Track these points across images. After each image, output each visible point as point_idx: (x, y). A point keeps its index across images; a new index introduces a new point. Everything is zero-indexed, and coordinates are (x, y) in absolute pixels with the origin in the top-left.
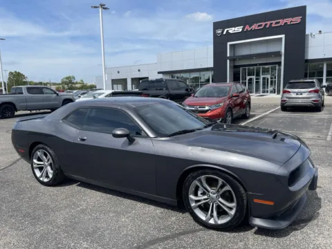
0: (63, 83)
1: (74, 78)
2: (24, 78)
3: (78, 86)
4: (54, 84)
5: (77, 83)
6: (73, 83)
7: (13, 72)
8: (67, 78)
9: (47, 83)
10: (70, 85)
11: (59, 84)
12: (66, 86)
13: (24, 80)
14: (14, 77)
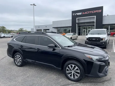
0: (19, 30)
1: (23, 29)
2: (6, 28)
4: (16, 31)
5: (24, 31)
6: (23, 31)
7: (2, 26)
8: (21, 29)
9: (14, 30)
10: (21, 31)
11: (18, 31)
13: (5, 29)
14: (2, 28)
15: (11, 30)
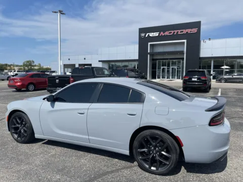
0: (24, 65)
1: (33, 62)
3: (36, 68)
4: (17, 66)
5: (35, 66)
6: (33, 66)
8: (28, 62)
9: (11, 65)
10: (29, 67)
11: (21, 66)
12: (26, 68)
15: (6, 65)
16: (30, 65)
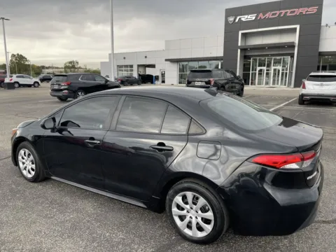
0: (66, 67)
1: (77, 63)
2: (27, 61)
3: (81, 71)
5: (80, 68)
6: (76, 68)
7: (15, 54)
8: (70, 63)
9: (50, 67)
10: (73, 70)
11: (62, 68)
12: (69, 71)
14: (16, 60)
16: (73, 67)
